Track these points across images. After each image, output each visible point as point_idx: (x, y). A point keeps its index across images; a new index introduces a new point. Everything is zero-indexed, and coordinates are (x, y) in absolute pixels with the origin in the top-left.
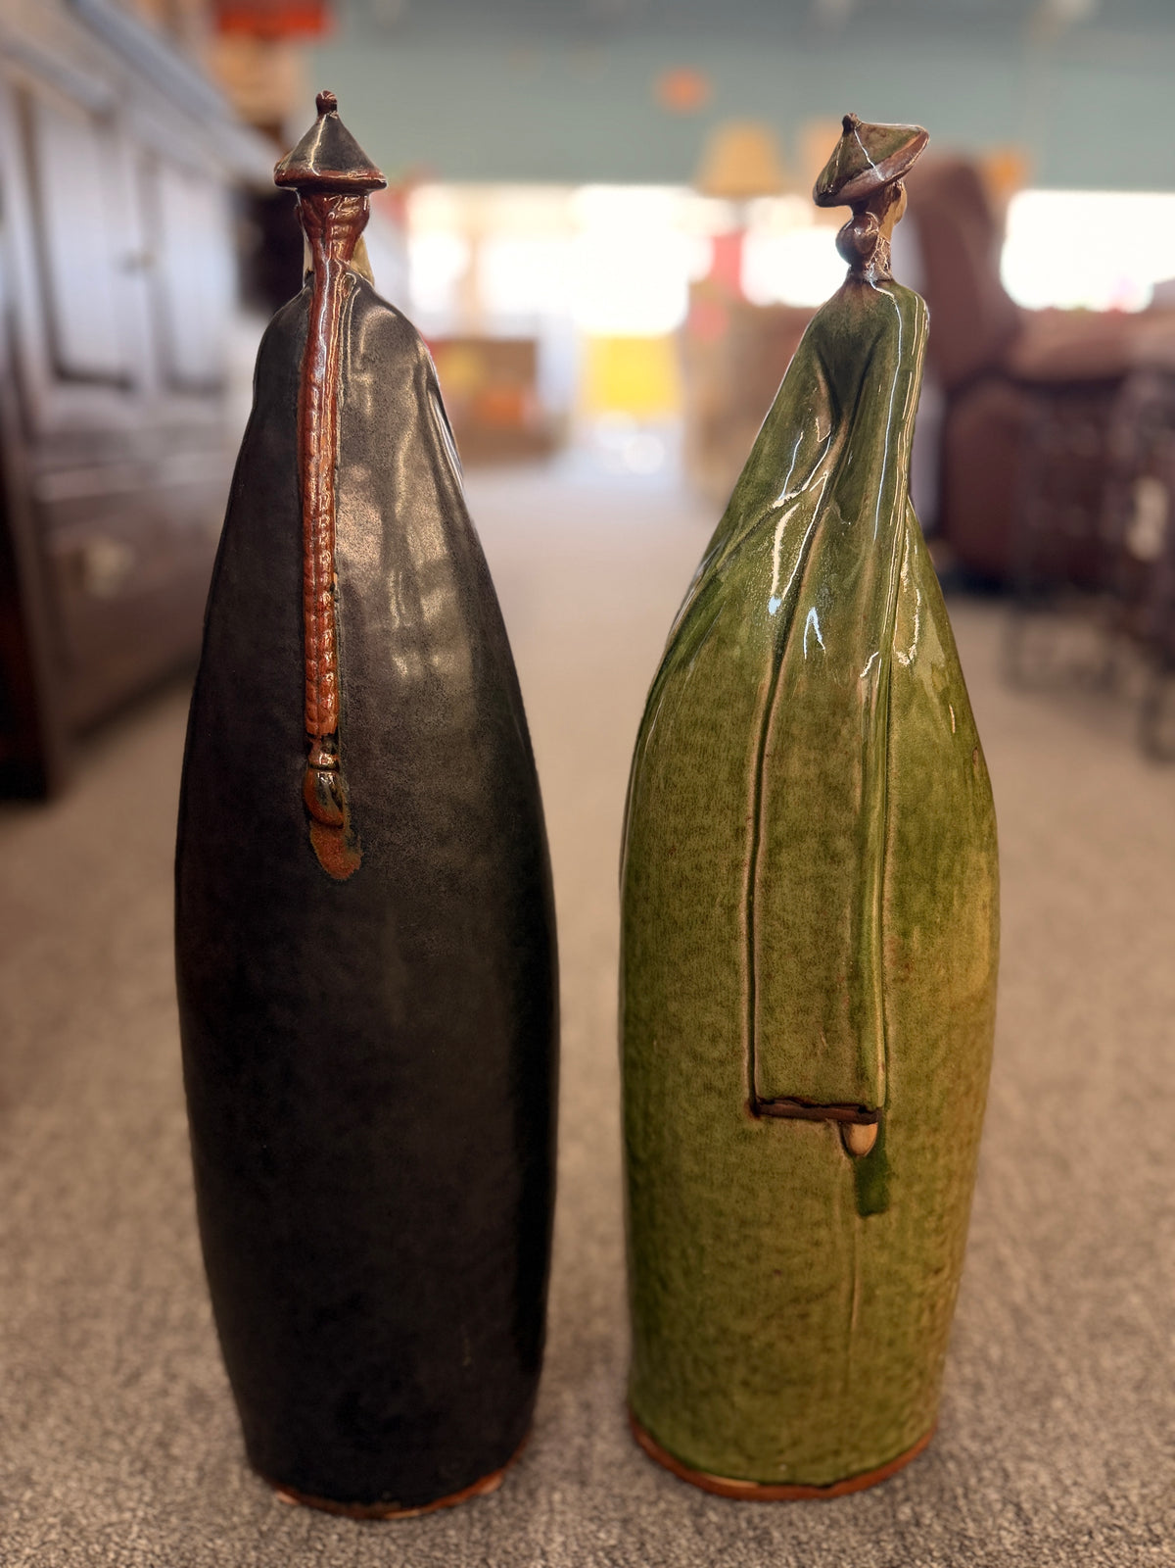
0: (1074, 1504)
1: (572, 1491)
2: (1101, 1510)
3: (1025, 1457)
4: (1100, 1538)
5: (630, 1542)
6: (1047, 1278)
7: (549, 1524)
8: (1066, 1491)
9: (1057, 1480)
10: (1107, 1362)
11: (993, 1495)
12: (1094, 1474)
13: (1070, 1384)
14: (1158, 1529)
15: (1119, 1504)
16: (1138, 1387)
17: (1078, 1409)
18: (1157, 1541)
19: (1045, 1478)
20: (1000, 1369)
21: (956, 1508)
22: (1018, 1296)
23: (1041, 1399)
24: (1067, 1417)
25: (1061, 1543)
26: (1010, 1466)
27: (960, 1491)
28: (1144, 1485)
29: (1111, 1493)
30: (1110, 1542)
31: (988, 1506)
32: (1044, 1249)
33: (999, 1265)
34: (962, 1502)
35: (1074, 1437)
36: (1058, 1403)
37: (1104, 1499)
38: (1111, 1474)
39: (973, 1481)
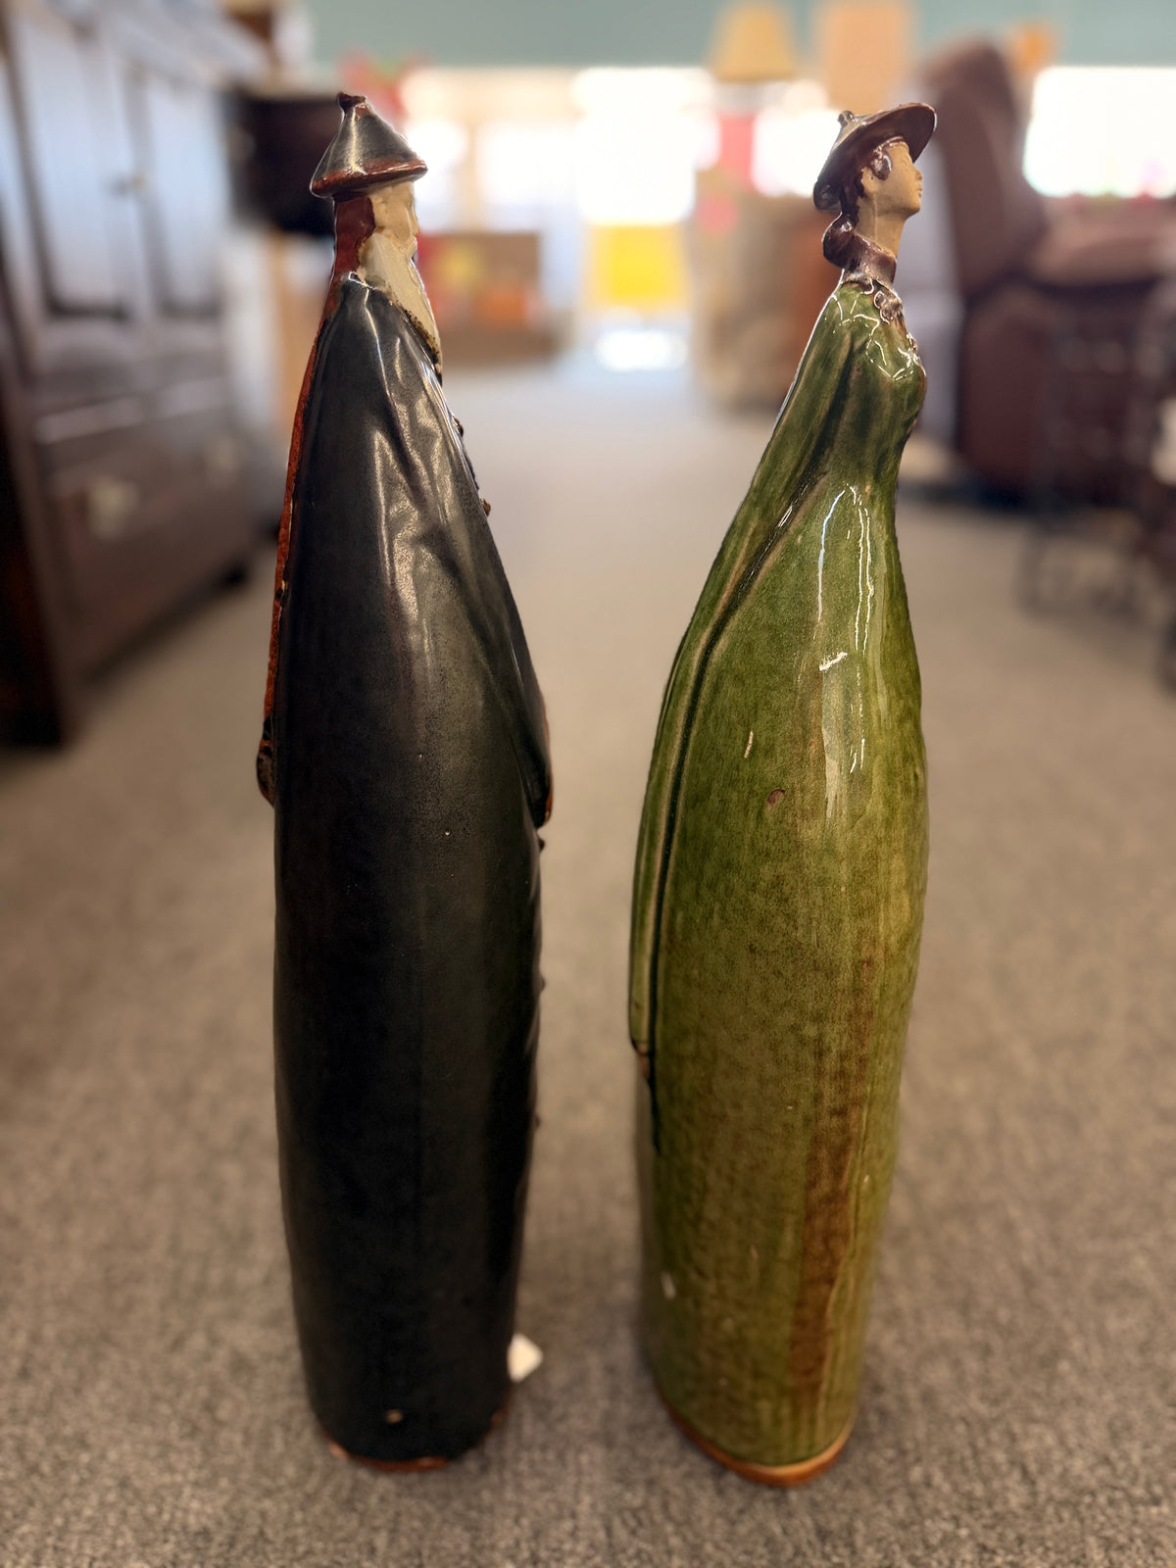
0: (1078, 1465)
1: (598, 1453)
2: (1103, 1471)
3: (1031, 1419)
4: (1102, 1499)
5: (655, 1503)
6: (1055, 1240)
7: (578, 1486)
8: (1070, 1453)
9: (1062, 1441)
10: (1113, 1325)
11: (1000, 1457)
12: (1098, 1436)
13: (1076, 1345)
14: (1158, 1490)
15: (1121, 1466)
16: (1144, 1348)
17: (1083, 1371)
18: (1156, 1502)
19: (1050, 1440)
20: (1008, 1331)
21: (965, 1471)
22: (1027, 1258)
23: (1048, 1362)
24: (1073, 1379)
25: (1065, 1503)
26: (1017, 1428)
27: (968, 1452)
28: (1146, 1446)
29: (1114, 1454)
30: (1111, 1502)
31: (995, 1467)
32: (1053, 1210)
33: (1008, 1227)
34: (970, 1464)
35: (1079, 1400)
36: (1064, 1366)
37: (1106, 1461)
38: (1115, 1437)
39: (981, 1443)
